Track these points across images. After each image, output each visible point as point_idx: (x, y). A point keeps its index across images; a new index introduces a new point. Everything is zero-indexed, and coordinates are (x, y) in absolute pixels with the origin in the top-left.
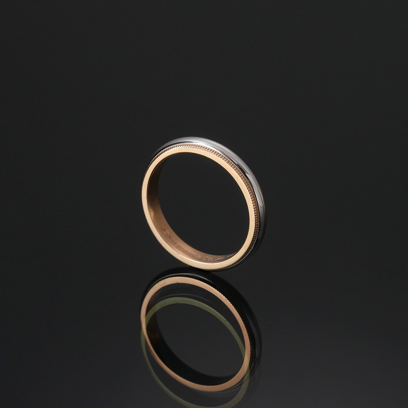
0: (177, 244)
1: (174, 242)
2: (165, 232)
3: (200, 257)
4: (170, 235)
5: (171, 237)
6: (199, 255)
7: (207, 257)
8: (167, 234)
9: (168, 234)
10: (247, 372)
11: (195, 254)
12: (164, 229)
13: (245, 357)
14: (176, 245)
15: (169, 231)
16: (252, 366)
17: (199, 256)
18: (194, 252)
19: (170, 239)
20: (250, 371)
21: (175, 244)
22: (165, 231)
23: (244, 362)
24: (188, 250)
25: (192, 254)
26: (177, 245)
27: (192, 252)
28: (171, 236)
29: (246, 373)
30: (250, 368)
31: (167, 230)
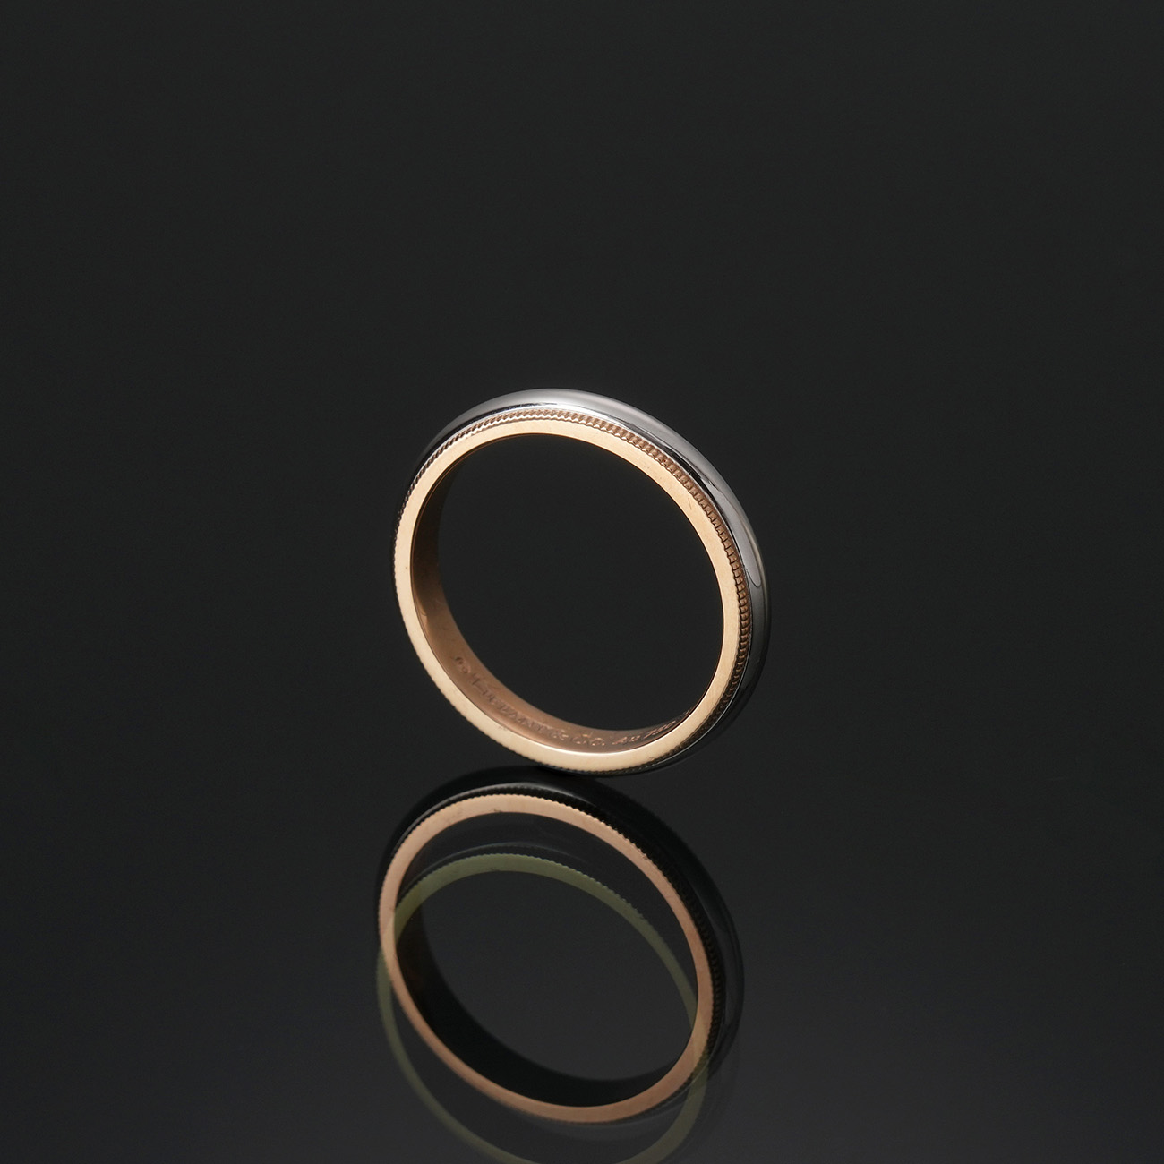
0: (495, 700)
1: (488, 694)
2: (461, 666)
3: (564, 736)
4: (473, 675)
5: (478, 680)
6: (563, 731)
7: (585, 736)
8: (466, 673)
9: (469, 672)
10: (699, 1064)
11: (549, 727)
12: (458, 659)
13: (696, 1021)
14: (493, 704)
15: (472, 664)
16: (715, 1048)
17: (563, 733)
18: (546, 722)
19: (475, 686)
20: (708, 1062)
21: (491, 700)
22: (461, 663)
23: (693, 1035)
24: (528, 717)
25: (540, 728)
26: (496, 703)
27: (540, 723)
28: (478, 676)
29: (696, 1069)
30: (710, 1053)
31: (465, 662)
